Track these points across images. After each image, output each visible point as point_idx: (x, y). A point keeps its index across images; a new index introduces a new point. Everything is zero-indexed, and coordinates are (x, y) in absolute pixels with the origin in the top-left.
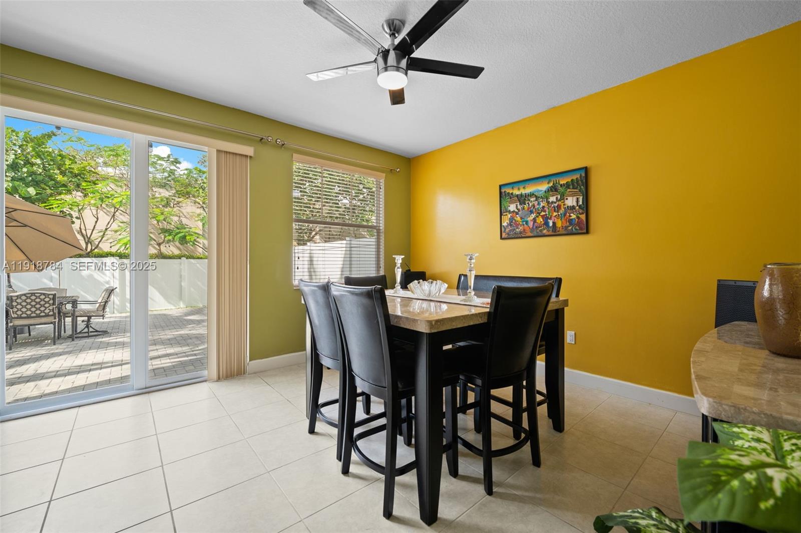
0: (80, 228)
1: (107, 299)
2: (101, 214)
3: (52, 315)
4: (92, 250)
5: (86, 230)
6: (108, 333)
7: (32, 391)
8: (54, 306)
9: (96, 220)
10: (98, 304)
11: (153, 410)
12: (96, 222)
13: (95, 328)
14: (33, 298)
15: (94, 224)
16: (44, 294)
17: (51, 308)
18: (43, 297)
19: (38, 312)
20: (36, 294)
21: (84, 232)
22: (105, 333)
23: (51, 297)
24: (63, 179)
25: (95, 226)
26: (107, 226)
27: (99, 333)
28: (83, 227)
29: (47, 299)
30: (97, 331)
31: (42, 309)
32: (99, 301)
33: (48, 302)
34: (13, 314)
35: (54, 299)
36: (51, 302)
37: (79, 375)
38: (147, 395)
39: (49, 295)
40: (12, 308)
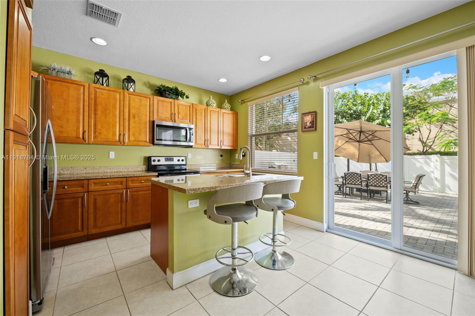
0: (420, 138)
1: (418, 182)
2: (433, 127)
3: (385, 187)
4: (426, 151)
5: (422, 139)
6: (419, 204)
7: (358, 224)
8: (387, 182)
9: (429, 131)
10: (412, 184)
11: (393, 268)
12: (430, 133)
13: (411, 199)
14: (377, 176)
15: (428, 134)
16: (382, 175)
17: (385, 183)
18: (381, 176)
19: (379, 184)
20: (378, 175)
21: (421, 139)
22: (417, 203)
23: (385, 177)
24: (406, 111)
25: (429, 135)
26: (436, 135)
27: (412, 202)
28: (421, 137)
29: (383, 178)
30: (412, 201)
31: (381, 183)
32: (413, 183)
33: (383, 179)
34: (369, 183)
35: (386, 178)
36: (385, 179)
37: (384, 224)
38: (399, 255)
39: (384, 175)
40: (369, 181)
